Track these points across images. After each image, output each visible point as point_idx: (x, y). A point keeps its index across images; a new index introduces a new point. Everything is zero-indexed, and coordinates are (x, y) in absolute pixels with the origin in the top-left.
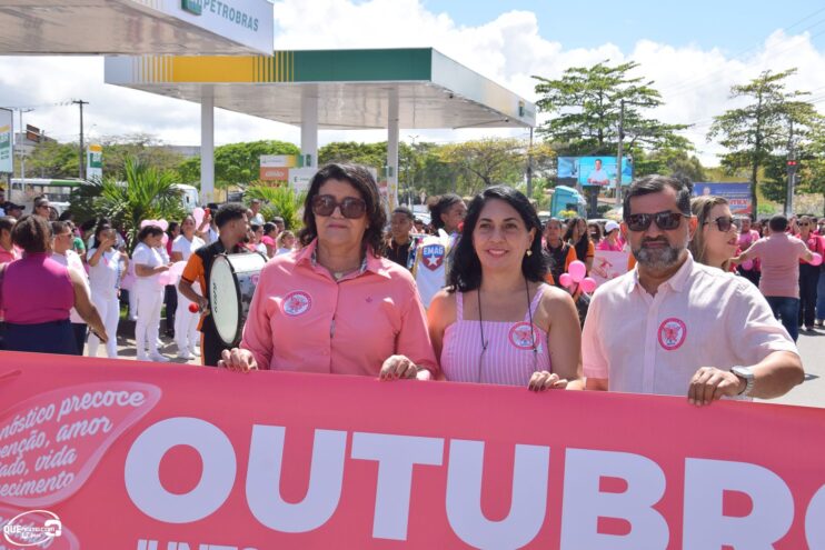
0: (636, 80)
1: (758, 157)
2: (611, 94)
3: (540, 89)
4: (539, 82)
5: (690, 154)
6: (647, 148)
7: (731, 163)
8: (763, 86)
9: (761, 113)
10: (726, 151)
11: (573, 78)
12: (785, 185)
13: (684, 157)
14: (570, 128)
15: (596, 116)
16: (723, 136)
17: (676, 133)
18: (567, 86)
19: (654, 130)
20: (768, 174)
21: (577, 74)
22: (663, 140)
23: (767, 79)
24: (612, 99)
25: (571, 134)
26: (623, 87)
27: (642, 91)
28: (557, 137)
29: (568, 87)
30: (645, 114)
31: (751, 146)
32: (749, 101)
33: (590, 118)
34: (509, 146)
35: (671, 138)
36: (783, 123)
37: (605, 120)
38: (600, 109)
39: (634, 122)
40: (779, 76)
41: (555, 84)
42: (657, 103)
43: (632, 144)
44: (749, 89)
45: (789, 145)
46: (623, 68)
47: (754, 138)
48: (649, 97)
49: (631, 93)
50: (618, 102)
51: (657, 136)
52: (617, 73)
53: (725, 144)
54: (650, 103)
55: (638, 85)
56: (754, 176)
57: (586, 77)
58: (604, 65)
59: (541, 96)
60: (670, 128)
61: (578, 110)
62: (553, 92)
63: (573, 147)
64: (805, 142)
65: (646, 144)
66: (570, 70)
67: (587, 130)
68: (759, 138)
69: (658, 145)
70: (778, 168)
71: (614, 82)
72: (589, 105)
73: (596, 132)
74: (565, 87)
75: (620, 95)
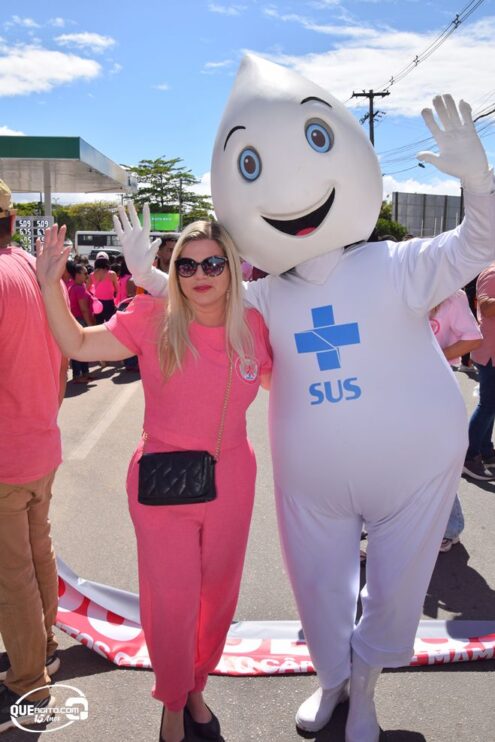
0: (182, 169)
2: (168, 176)
4: (124, 168)
6: (188, 209)
11: (145, 167)
14: (144, 196)
15: (159, 190)
17: (205, 200)
18: (142, 171)
19: (193, 198)
21: (147, 164)
22: (197, 204)
24: (168, 179)
25: (145, 200)
26: (174, 173)
27: (185, 176)
28: (137, 201)
30: (187, 189)
33: (156, 191)
34: (111, 206)
35: (203, 203)
37: (163, 193)
38: (160, 185)
39: (181, 193)
41: (134, 170)
42: (194, 183)
43: (180, 206)
46: (173, 162)
48: (188, 179)
49: (179, 176)
50: (171, 182)
51: (195, 202)
52: (169, 165)
55: (183, 172)
57: (152, 165)
58: (162, 159)
60: (202, 198)
61: (148, 185)
62: (134, 174)
65: (188, 207)
66: (143, 162)
67: (154, 198)
69: (194, 207)
71: (169, 170)
72: (154, 183)
73: (159, 199)
74: (140, 172)
75: (172, 177)
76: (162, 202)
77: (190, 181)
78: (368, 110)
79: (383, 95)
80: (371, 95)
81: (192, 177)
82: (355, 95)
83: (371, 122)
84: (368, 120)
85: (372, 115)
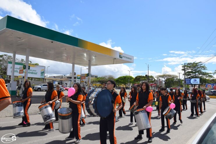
0: (201, 65)
4: (183, 66)
14: (189, 74)
17: (210, 74)
18: (188, 66)
22: (208, 76)
26: (199, 66)
27: (203, 67)
30: (203, 71)
35: (209, 75)
37: (196, 72)
39: (201, 73)
42: (206, 69)
43: (201, 77)
46: (198, 63)
48: (204, 68)
50: (198, 69)
51: (206, 75)
55: (202, 66)
58: (195, 62)
59: (183, 68)
61: (190, 70)
65: (204, 77)
66: (188, 63)
73: (194, 74)
76: (195, 75)
77: (205, 69)
81: (205, 67)
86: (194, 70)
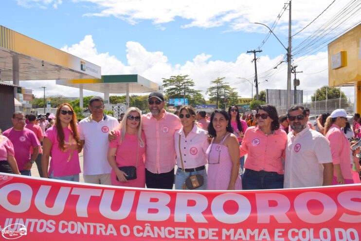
0: (188, 79)
1: (218, 98)
3: (164, 81)
4: (164, 80)
5: (202, 97)
6: (191, 96)
7: (212, 100)
8: (218, 81)
9: (218, 88)
10: (210, 97)
11: (172, 79)
12: (224, 105)
13: (201, 98)
14: (173, 91)
16: (209, 93)
17: (199, 93)
19: (193, 92)
20: (220, 103)
23: (219, 80)
24: (182, 84)
25: (173, 93)
26: (185, 81)
27: (190, 82)
28: (169, 93)
29: (171, 81)
30: (191, 88)
31: (216, 96)
32: (215, 85)
33: (177, 89)
35: (197, 94)
36: (223, 90)
37: (181, 89)
38: (179, 86)
39: (188, 90)
40: (221, 79)
41: (168, 80)
42: (194, 85)
43: (188, 95)
44: (215, 82)
45: (224, 95)
46: (185, 76)
47: (216, 94)
49: (187, 82)
52: (183, 78)
53: (210, 95)
54: (192, 85)
55: (189, 81)
56: (217, 103)
57: (176, 78)
58: (180, 75)
59: (165, 83)
60: (196, 91)
61: (174, 87)
62: (168, 82)
63: (173, 96)
64: (228, 95)
66: (171, 77)
67: (176, 92)
68: (218, 94)
69: (194, 95)
70: (222, 101)
71: (183, 80)
72: (177, 85)
74: (170, 81)
75: (184, 83)
76: (180, 93)
78: (254, 58)
79: (260, 51)
80: (254, 52)
81: (193, 82)
82: (248, 52)
83: (255, 62)
84: (254, 61)
85: (255, 59)
86: (178, 87)
